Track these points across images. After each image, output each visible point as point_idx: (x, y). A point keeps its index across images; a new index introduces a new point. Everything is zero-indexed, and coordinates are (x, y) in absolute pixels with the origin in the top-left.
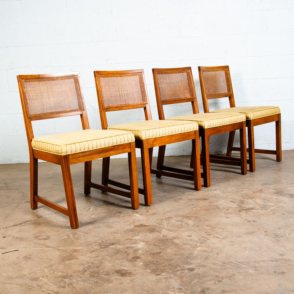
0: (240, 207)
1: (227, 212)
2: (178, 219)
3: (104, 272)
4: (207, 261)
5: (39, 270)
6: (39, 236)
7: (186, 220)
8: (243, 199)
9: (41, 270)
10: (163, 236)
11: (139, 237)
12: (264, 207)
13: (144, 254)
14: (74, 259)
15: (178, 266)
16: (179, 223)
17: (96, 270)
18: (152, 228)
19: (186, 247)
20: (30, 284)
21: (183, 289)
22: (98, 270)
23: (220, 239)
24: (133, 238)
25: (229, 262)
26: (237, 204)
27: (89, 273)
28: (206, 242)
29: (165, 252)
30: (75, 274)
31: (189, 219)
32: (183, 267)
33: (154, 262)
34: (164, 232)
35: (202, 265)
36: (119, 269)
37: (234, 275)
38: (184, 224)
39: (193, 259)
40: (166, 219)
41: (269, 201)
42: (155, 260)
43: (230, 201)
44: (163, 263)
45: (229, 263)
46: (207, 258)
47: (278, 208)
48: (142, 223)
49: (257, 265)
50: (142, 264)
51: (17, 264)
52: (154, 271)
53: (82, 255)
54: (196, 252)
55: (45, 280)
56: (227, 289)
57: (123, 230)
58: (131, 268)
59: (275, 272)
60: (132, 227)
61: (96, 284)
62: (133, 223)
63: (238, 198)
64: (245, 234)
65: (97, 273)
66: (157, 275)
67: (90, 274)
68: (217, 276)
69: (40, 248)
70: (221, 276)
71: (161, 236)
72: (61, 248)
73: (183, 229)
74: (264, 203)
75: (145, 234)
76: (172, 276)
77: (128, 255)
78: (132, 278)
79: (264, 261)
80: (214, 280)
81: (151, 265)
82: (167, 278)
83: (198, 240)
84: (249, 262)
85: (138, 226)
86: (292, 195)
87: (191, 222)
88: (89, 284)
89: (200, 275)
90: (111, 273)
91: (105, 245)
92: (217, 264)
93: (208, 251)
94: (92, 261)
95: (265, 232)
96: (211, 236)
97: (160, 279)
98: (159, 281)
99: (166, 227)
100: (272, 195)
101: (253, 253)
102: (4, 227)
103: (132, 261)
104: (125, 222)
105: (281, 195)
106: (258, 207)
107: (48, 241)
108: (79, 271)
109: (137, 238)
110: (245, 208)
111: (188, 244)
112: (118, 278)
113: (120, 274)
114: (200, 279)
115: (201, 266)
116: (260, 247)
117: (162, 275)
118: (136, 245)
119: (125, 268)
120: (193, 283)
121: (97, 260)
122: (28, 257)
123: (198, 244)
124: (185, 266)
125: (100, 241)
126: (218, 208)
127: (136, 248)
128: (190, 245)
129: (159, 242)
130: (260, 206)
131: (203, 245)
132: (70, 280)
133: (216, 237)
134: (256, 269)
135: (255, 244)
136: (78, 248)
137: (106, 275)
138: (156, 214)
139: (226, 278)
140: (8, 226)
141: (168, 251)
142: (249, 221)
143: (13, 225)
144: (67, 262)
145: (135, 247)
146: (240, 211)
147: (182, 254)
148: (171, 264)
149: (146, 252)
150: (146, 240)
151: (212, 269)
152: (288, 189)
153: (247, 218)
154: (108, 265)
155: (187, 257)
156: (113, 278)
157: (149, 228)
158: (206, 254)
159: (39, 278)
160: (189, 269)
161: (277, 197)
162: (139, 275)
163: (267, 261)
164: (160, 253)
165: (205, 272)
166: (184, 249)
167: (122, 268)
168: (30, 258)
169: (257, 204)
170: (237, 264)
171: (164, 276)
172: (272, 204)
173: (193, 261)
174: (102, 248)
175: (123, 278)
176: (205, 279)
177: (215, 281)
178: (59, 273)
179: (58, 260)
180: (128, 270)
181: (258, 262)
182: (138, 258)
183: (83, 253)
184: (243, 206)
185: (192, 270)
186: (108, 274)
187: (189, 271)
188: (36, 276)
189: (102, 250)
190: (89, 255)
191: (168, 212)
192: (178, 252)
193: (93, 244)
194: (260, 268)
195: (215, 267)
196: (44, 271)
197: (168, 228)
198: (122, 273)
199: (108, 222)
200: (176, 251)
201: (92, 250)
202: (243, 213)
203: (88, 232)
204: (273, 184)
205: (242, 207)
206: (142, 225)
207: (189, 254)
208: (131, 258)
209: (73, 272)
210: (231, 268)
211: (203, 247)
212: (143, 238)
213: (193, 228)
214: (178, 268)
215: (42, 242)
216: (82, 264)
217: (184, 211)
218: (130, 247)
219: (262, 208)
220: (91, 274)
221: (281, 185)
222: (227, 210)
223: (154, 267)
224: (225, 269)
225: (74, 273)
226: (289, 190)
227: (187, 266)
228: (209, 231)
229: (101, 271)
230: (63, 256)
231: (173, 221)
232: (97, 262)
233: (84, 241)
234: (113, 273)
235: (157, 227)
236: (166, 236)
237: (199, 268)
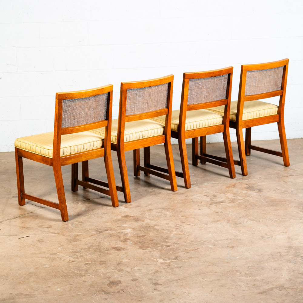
0: (212, 201)
1: (200, 205)
2: (158, 211)
3: (104, 249)
4: (180, 241)
5: (54, 249)
6: (42, 226)
7: (165, 212)
8: (216, 193)
9: (55, 248)
10: (146, 224)
11: (127, 225)
12: (233, 201)
13: (132, 237)
14: (78, 241)
15: (158, 244)
16: (159, 214)
17: (97, 247)
18: (137, 218)
19: (164, 231)
20: (52, 257)
21: (162, 257)
22: (99, 247)
23: (192, 226)
25: (196, 241)
26: (210, 198)
27: (93, 249)
28: (180, 228)
29: (149, 235)
30: (82, 251)
31: (167, 211)
33: (141, 242)
34: (147, 221)
36: (115, 246)
37: (198, 249)
38: (163, 215)
39: (170, 239)
40: (147, 211)
41: (239, 195)
42: (141, 240)
43: (205, 196)
44: (148, 242)
46: (180, 239)
47: (244, 202)
48: (127, 214)
50: (131, 243)
51: (34, 245)
52: (141, 247)
53: (84, 238)
54: (172, 235)
55: (61, 254)
58: (124, 246)
59: (228, 247)
60: (119, 217)
61: (100, 256)
62: (120, 214)
63: (212, 192)
64: (212, 222)
65: (99, 249)
66: (143, 250)
68: (186, 249)
69: (48, 235)
70: (189, 249)
71: (144, 224)
72: (64, 234)
73: (162, 219)
74: (233, 197)
75: (131, 223)
76: (155, 250)
77: (120, 237)
78: (126, 251)
79: (221, 240)
80: (184, 252)
81: (139, 244)
82: (151, 251)
83: (174, 226)
85: (125, 217)
86: (261, 190)
87: (169, 213)
88: (95, 256)
89: (174, 249)
90: (109, 249)
91: (100, 232)
92: (187, 243)
93: (181, 234)
94: (93, 242)
95: (228, 220)
96: (184, 223)
97: (146, 252)
98: (144, 253)
99: (148, 217)
100: (242, 190)
101: (215, 235)
102: (7, 219)
103: (124, 241)
104: (113, 214)
105: (250, 190)
106: (227, 201)
107: (51, 229)
109: (125, 225)
110: (216, 202)
112: (115, 252)
114: (174, 251)
115: (176, 244)
117: (147, 250)
118: (125, 231)
119: (120, 246)
120: (169, 253)
122: (41, 240)
123: (174, 230)
124: (163, 244)
125: (95, 228)
126: (193, 202)
127: (126, 233)
128: (168, 230)
129: (143, 228)
130: (230, 200)
131: (178, 230)
133: (189, 224)
136: (79, 234)
137: (106, 250)
138: (138, 207)
139: (193, 250)
140: (9, 218)
141: (151, 234)
142: (217, 212)
143: (13, 217)
144: (74, 243)
145: (124, 232)
146: (211, 204)
147: (162, 236)
148: (153, 243)
149: (134, 235)
150: (133, 227)
151: (184, 245)
152: (259, 184)
153: (215, 210)
154: (106, 244)
155: (165, 238)
156: (111, 252)
157: (134, 218)
158: (180, 236)
159: (56, 253)
160: (166, 246)
161: (247, 192)
162: (130, 250)
164: (144, 236)
165: (178, 247)
166: (163, 233)
167: (117, 246)
168: (43, 241)
169: (227, 198)
170: (202, 242)
172: (240, 198)
173: (169, 241)
175: (119, 252)
178: (71, 250)
179: (66, 242)
180: (122, 247)
181: (217, 241)
182: (128, 239)
183: (84, 237)
184: (215, 200)
185: (169, 246)
188: (54, 252)
189: (98, 234)
190: (89, 238)
191: (149, 205)
192: (159, 235)
193: (90, 231)
195: (185, 244)
196: (58, 249)
197: (150, 218)
198: (117, 249)
199: (98, 214)
200: (156, 234)
201: (91, 234)
202: (214, 206)
203: (83, 221)
204: (247, 179)
205: (213, 200)
206: (127, 216)
207: (167, 236)
208: (123, 239)
210: (197, 245)
211: (178, 231)
212: (130, 226)
213: (170, 218)
215: (47, 230)
216: (86, 244)
217: (164, 204)
218: (121, 232)
219: (231, 201)
220: (95, 250)
221: (254, 180)
222: (200, 203)
223: (141, 245)
226: (259, 186)
227: (165, 244)
228: (184, 220)
229: (102, 248)
230: (69, 239)
231: (154, 212)
232: (97, 242)
233: (82, 229)
234: (111, 249)
235: (140, 217)
236: (149, 224)
237: (174, 245)
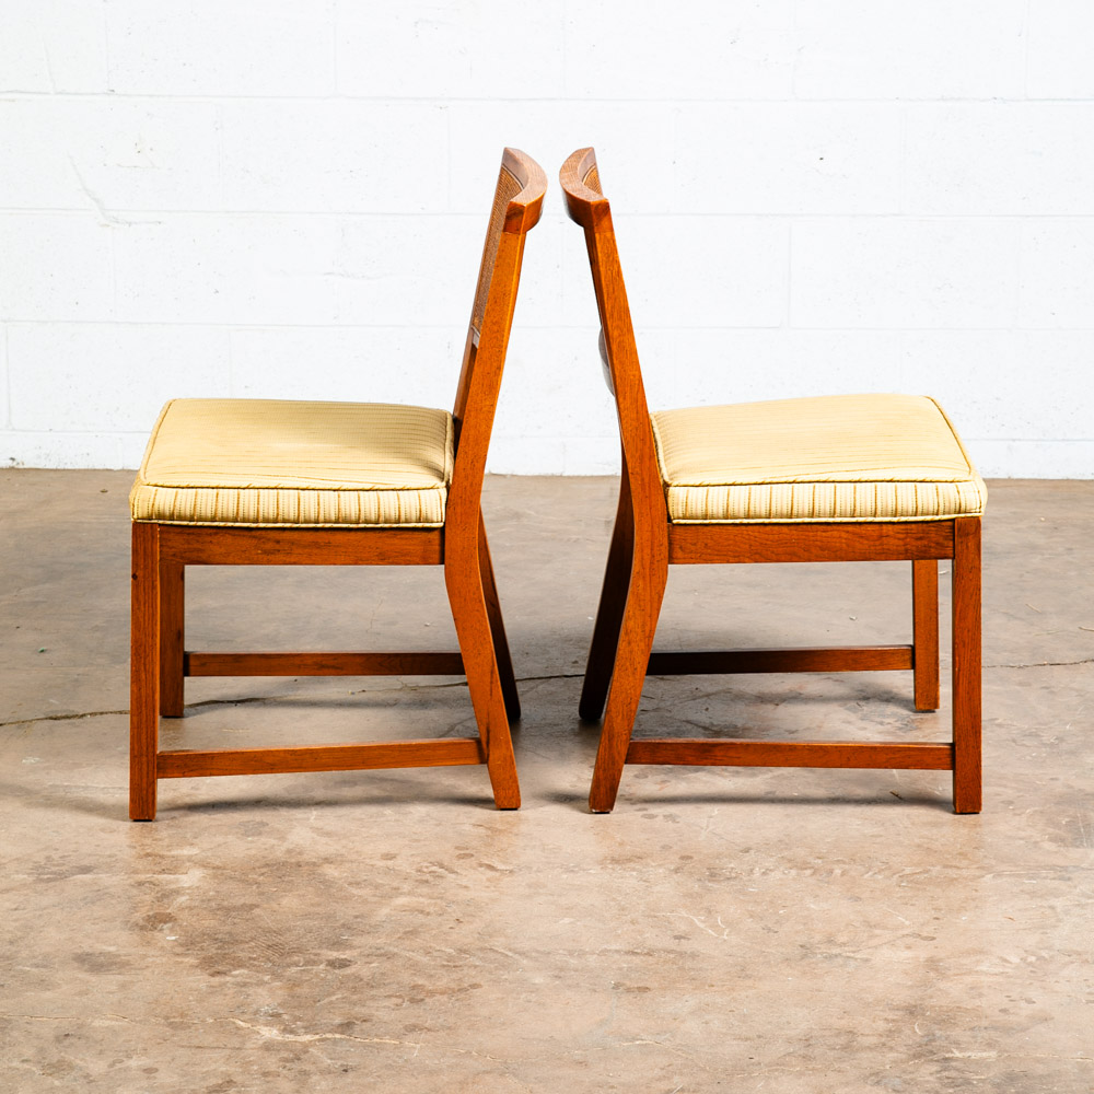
3: (34, 957)
4: (406, 942)
13: (191, 908)
15: (299, 950)
17: (5, 949)
19: (356, 892)
21: (285, 1017)
22: (14, 949)
24: (170, 851)
25: (483, 949)
28: (438, 882)
29: (274, 905)
32: (316, 955)
33: (220, 936)
35: (383, 951)
36: (90, 951)
37: (475, 986)
39: (362, 933)
42: (226, 928)
44: (252, 939)
45: (479, 952)
46: (412, 932)
49: (574, 962)
50: (173, 938)
54: (384, 911)
58: (133, 950)
59: (617, 986)
65: (8, 958)
66: (213, 974)
68: (414, 987)
70: (431, 988)
76: (267, 978)
77: (134, 907)
78: (127, 978)
80: (399, 997)
81: (206, 944)
82: (245, 985)
83: (413, 872)
89: (361, 980)
90: (56, 960)
92: (435, 954)
93: (431, 909)
96: (469, 859)
97: (222, 984)
98: (213, 990)
103: (142, 928)
111: (371, 884)
112: (80, 976)
113: (87, 967)
114: (354, 992)
115: (380, 955)
117: (233, 976)
118: (172, 876)
119: (113, 949)
120: (326, 1001)
123: (405, 887)
124: (323, 951)
127: (173, 886)
128: (377, 887)
131: (425, 890)
133: (488, 865)
134: (561, 974)
137: (37, 966)
139: (444, 994)
141: (285, 901)
142: (651, 817)
145: (167, 882)
147: (332, 916)
148: (275, 945)
149: (203, 901)
151: (413, 965)
154: (53, 937)
155: (342, 926)
156: (59, 975)
158: (421, 919)
160: (331, 964)
162: (153, 972)
164: (253, 907)
165: (383, 974)
166: (347, 898)
167: (99, 948)
171: (239, 979)
173: (357, 941)
174: (41, 880)
175: (94, 979)
177: (399, 1001)
180: (120, 956)
182: (167, 919)
185: (342, 964)
186: (45, 963)
187: (329, 968)
192: (320, 909)
194: (577, 971)
195: (425, 959)
198: (97, 964)
200: (312, 905)
207: (356, 917)
208: (142, 918)
211: (420, 896)
212: (210, 853)
214: (296, 958)
218: (151, 883)
227: (329, 953)
229: (24, 953)
234: (63, 963)
237: (368, 959)
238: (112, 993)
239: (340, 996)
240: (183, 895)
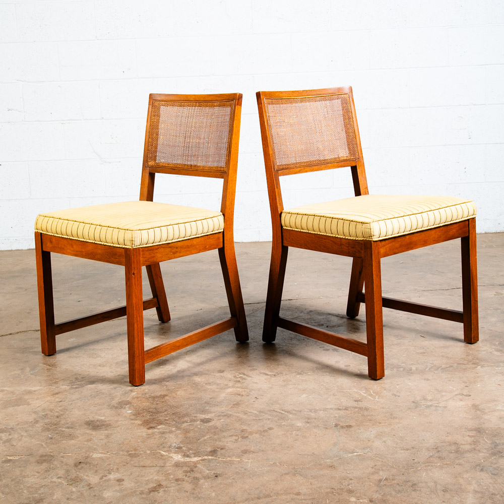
3: (67, 424)
4: (236, 409)
13: (137, 398)
15: (187, 415)
17: (55, 420)
19: (209, 387)
21: (184, 448)
22: (58, 420)
23: (269, 377)
25: (270, 410)
27: (42, 424)
28: (244, 381)
29: (174, 395)
30: (19, 427)
32: (195, 417)
33: (151, 410)
35: (225, 414)
36: (93, 419)
37: (270, 429)
39: (215, 405)
44: (166, 411)
45: (269, 412)
46: (237, 404)
49: (313, 415)
50: (130, 412)
52: (146, 423)
53: (37, 399)
54: (222, 396)
56: (252, 449)
57: (116, 361)
58: (112, 418)
59: (336, 425)
65: (55, 424)
66: (150, 428)
67: (44, 427)
68: (243, 431)
70: (250, 430)
76: (174, 429)
78: (109, 432)
79: (325, 410)
80: (236, 436)
81: (145, 414)
82: (164, 433)
83: (232, 377)
84: (301, 411)
88: (39, 440)
89: (217, 428)
90: (77, 424)
91: (78, 385)
92: (249, 414)
93: (243, 393)
94: (52, 408)
95: (346, 366)
97: (153, 433)
101: (314, 398)
103: (116, 407)
108: (27, 423)
112: (88, 432)
113: (91, 427)
114: (215, 435)
115: (225, 416)
116: (328, 389)
117: (157, 429)
119: (103, 418)
120: (202, 439)
121: (60, 407)
123: (230, 384)
124: (198, 415)
125: (73, 378)
131: (239, 385)
132: (9, 435)
133: (264, 373)
134: (309, 421)
135: (322, 385)
136: (34, 388)
137: (68, 428)
139: (256, 433)
142: (327, 350)
148: (176, 413)
151: (240, 420)
154: (77, 414)
155: (206, 403)
156: (79, 432)
158: (239, 398)
160: (202, 420)
162: (121, 428)
163: (331, 409)
164: (165, 396)
165: (227, 425)
167: (96, 418)
170: (282, 413)
171: (161, 430)
173: (213, 409)
174: (73, 388)
175: (94, 433)
176: (224, 434)
177: (237, 438)
180: (106, 421)
181: (316, 411)
182: (127, 403)
185: (208, 421)
186: (72, 427)
187: (202, 423)
189: (73, 391)
190: (49, 398)
192: (194, 396)
194: (315, 419)
195: (245, 417)
198: (94, 425)
200: (191, 394)
208: (117, 403)
209: (16, 423)
210: (269, 419)
211: (237, 387)
214: (186, 419)
220: (46, 426)
223: (149, 417)
224: (259, 420)
225: (18, 424)
227: (201, 416)
229: (63, 422)
230: (6, 400)
232: (59, 408)
234: (80, 426)
237: (219, 418)
238: (102, 440)
239: (208, 437)
240: (134, 392)
